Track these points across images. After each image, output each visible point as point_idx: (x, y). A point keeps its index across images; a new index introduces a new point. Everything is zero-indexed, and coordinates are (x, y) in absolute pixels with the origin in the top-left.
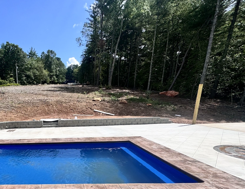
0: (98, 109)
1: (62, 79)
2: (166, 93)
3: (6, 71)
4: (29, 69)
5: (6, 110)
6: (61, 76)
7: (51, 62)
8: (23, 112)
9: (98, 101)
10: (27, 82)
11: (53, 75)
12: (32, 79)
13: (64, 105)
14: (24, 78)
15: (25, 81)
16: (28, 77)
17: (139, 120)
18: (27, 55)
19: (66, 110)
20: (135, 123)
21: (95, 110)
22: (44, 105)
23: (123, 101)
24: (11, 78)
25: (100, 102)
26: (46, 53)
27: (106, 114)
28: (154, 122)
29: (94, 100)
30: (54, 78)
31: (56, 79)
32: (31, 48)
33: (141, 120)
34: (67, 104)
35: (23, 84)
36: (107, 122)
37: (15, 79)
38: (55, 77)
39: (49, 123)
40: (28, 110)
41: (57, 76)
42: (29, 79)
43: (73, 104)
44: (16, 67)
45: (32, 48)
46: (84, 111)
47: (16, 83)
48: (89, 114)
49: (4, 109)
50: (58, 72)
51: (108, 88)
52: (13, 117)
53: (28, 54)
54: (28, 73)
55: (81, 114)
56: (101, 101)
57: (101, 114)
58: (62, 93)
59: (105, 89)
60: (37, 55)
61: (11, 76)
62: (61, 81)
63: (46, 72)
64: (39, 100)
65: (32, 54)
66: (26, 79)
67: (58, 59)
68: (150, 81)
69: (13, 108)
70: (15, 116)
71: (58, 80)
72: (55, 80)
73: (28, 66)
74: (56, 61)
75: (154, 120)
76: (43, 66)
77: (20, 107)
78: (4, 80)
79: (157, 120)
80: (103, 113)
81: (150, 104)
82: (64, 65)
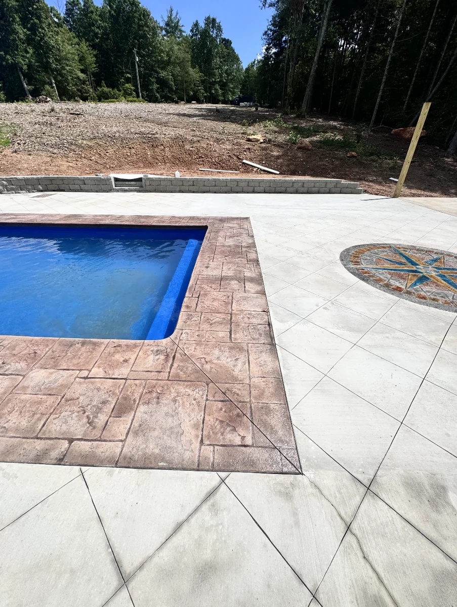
0: (251, 160)
1: (233, 93)
2: (404, 131)
3: (117, 67)
4: (165, 65)
5: (55, 151)
6: (232, 86)
7: (210, 51)
8: (93, 158)
9: (258, 140)
10: (162, 97)
11: (215, 82)
12: (172, 90)
13: (187, 147)
14: (155, 86)
15: (158, 92)
16: (162, 83)
17: (300, 184)
18: (162, 28)
19: (190, 159)
20: (292, 189)
21: (245, 161)
22: (145, 146)
23: (304, 145)
24: (127, 85)
25: (261, 143)
26: (202, 25)
27: (264, 171)
28: (328, 190)
29: (249, 140)
30: (216, 89)
31: (220, 92)
32: (169, 9)
33: (305, 185)
34: (195, 145)
35: (152, 99)
36: (237, 186)
37: (136, 86)
38: (217, 87)
39: (127, 183)
40: (107, 154)
41: (223, 86)
42: (166, 90)
43: (205, 146)
44: (135, 58)
45: (171, 11)
46: (224, 163)
47: (138, 96)
48: (231, 169)
49: (51, 150)
50: (224, 75)
51: (300, 116)
52: (63, 168)
53: (162, 24)
54: (163, 74)
55: (216, 169)
56: (262, 141)
57: (255, 169)
58: (200, 121)
59: (294, 118)
60: (183, 29)
61: (128, 80)
62: (231, 99)
63: (194, 74)
64: (141, 133)
65: (172, 27)
66: (158, 88)
67: (227, 43)
68: (380, 103)
69: (73, 147)
70: (71, 164)
71: (224, 95)
72: (218, 95)
73: (162, 57)
74: (221, 49)
75: (329, 186)
76: (189, 56)
77: (90, 147)
78: (113, 89)
79: (336, 187)
80: (258, 168)
81: (353, 153)
82: (238, 59)
